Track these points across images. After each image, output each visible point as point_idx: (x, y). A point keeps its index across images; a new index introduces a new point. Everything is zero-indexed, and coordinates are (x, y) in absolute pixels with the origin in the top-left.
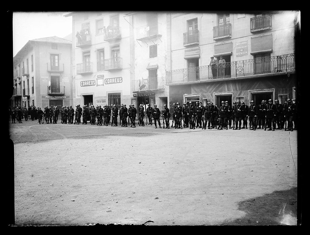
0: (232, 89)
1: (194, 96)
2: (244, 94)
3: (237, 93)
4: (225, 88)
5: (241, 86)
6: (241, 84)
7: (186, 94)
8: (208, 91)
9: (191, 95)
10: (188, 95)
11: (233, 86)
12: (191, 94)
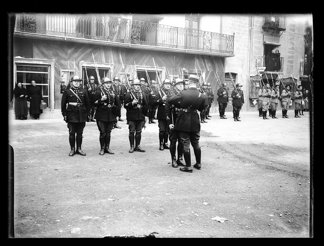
0: (113, 60)
1: (38, 63)
2: (129, 70)
3: (119, 68)
4: (101, 58)
5: (126, 57)
6: (126, 56)
7: (19, 57)
8: (70, 57)
9: (31, 60)
10: (25, 60)
11: (113, 56)
12: (32, 57)
